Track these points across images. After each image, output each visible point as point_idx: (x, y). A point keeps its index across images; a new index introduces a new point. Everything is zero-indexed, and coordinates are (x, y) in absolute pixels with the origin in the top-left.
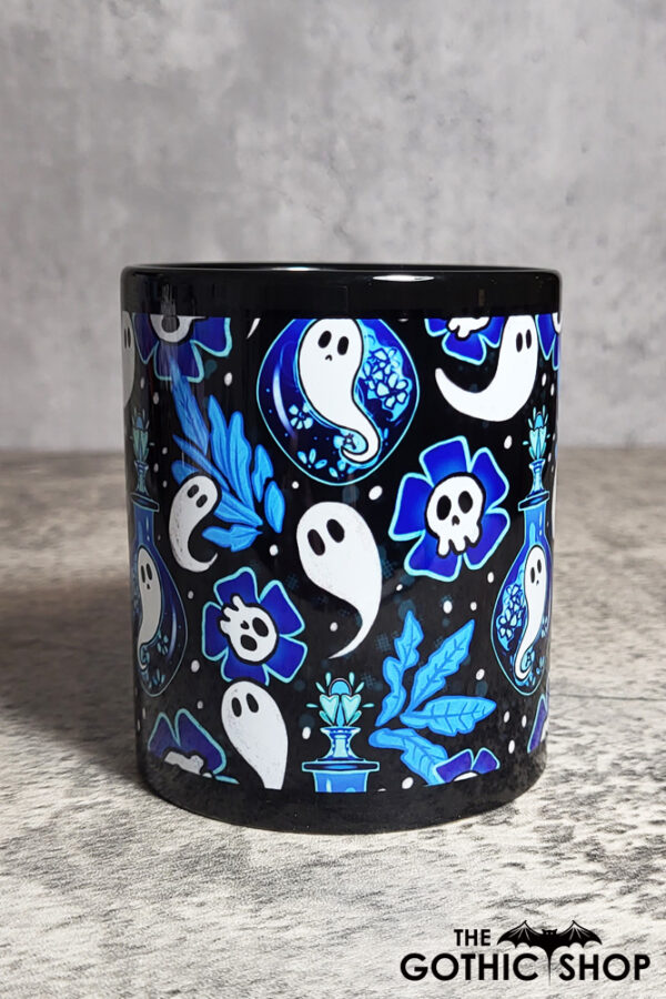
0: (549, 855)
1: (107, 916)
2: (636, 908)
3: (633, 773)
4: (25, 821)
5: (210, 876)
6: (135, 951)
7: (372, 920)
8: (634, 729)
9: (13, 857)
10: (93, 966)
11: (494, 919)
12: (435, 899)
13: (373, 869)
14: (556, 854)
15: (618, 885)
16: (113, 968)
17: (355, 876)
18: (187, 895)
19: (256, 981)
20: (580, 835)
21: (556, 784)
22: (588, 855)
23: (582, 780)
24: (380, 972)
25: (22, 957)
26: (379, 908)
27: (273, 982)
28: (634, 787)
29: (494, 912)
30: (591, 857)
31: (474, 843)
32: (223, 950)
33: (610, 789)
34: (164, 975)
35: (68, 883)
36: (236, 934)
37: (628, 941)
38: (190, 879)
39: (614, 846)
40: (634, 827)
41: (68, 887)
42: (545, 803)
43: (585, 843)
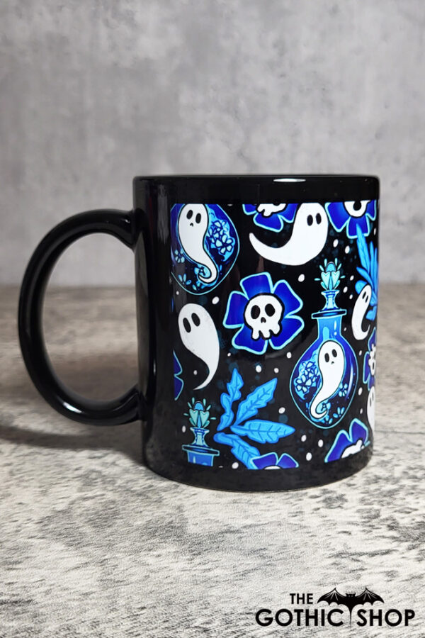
0: (366, 526)
1: (102, 563)
2: (418, 558)
3: (415, 477)
4: (53, 506)
5: (164, 538)
6: (119, 584)
7: (260, 565)
8: (416, 451)
9: (47, 528)
10: (94, 592)
11: (332, 564)
12: (298, 553)
13: (261, 535)
14: (370, 526)
15: (406, 544)
16: (106, 594)
17: (250, 538)
18: (150, 550)
19: (191, 602)
20: (384, 515)
21: (369, 484)
22: (389, 526)
23: (385, 481)
24: (265, 596)
25: (52, 587)
26: (265, 558)
27: (201, 602)
28: (416, 486)
29: (333, 560)
30: (391, 528)
31: (322, 519)
32: (171, 583)
33: (402, 487)
34: (136, 598)
35: (79, 543)
36: (179, 574)
37: (413, 578)
38: (152, 541)
39: (404, 521)
40: (416, 510)
41: (79, 546)
42: (363, 495)
43: (387, 519)
